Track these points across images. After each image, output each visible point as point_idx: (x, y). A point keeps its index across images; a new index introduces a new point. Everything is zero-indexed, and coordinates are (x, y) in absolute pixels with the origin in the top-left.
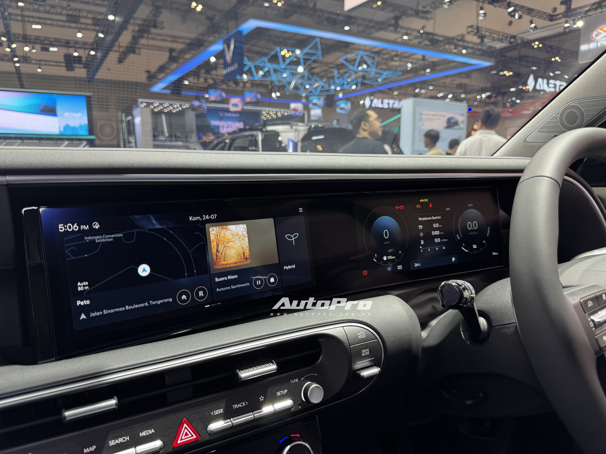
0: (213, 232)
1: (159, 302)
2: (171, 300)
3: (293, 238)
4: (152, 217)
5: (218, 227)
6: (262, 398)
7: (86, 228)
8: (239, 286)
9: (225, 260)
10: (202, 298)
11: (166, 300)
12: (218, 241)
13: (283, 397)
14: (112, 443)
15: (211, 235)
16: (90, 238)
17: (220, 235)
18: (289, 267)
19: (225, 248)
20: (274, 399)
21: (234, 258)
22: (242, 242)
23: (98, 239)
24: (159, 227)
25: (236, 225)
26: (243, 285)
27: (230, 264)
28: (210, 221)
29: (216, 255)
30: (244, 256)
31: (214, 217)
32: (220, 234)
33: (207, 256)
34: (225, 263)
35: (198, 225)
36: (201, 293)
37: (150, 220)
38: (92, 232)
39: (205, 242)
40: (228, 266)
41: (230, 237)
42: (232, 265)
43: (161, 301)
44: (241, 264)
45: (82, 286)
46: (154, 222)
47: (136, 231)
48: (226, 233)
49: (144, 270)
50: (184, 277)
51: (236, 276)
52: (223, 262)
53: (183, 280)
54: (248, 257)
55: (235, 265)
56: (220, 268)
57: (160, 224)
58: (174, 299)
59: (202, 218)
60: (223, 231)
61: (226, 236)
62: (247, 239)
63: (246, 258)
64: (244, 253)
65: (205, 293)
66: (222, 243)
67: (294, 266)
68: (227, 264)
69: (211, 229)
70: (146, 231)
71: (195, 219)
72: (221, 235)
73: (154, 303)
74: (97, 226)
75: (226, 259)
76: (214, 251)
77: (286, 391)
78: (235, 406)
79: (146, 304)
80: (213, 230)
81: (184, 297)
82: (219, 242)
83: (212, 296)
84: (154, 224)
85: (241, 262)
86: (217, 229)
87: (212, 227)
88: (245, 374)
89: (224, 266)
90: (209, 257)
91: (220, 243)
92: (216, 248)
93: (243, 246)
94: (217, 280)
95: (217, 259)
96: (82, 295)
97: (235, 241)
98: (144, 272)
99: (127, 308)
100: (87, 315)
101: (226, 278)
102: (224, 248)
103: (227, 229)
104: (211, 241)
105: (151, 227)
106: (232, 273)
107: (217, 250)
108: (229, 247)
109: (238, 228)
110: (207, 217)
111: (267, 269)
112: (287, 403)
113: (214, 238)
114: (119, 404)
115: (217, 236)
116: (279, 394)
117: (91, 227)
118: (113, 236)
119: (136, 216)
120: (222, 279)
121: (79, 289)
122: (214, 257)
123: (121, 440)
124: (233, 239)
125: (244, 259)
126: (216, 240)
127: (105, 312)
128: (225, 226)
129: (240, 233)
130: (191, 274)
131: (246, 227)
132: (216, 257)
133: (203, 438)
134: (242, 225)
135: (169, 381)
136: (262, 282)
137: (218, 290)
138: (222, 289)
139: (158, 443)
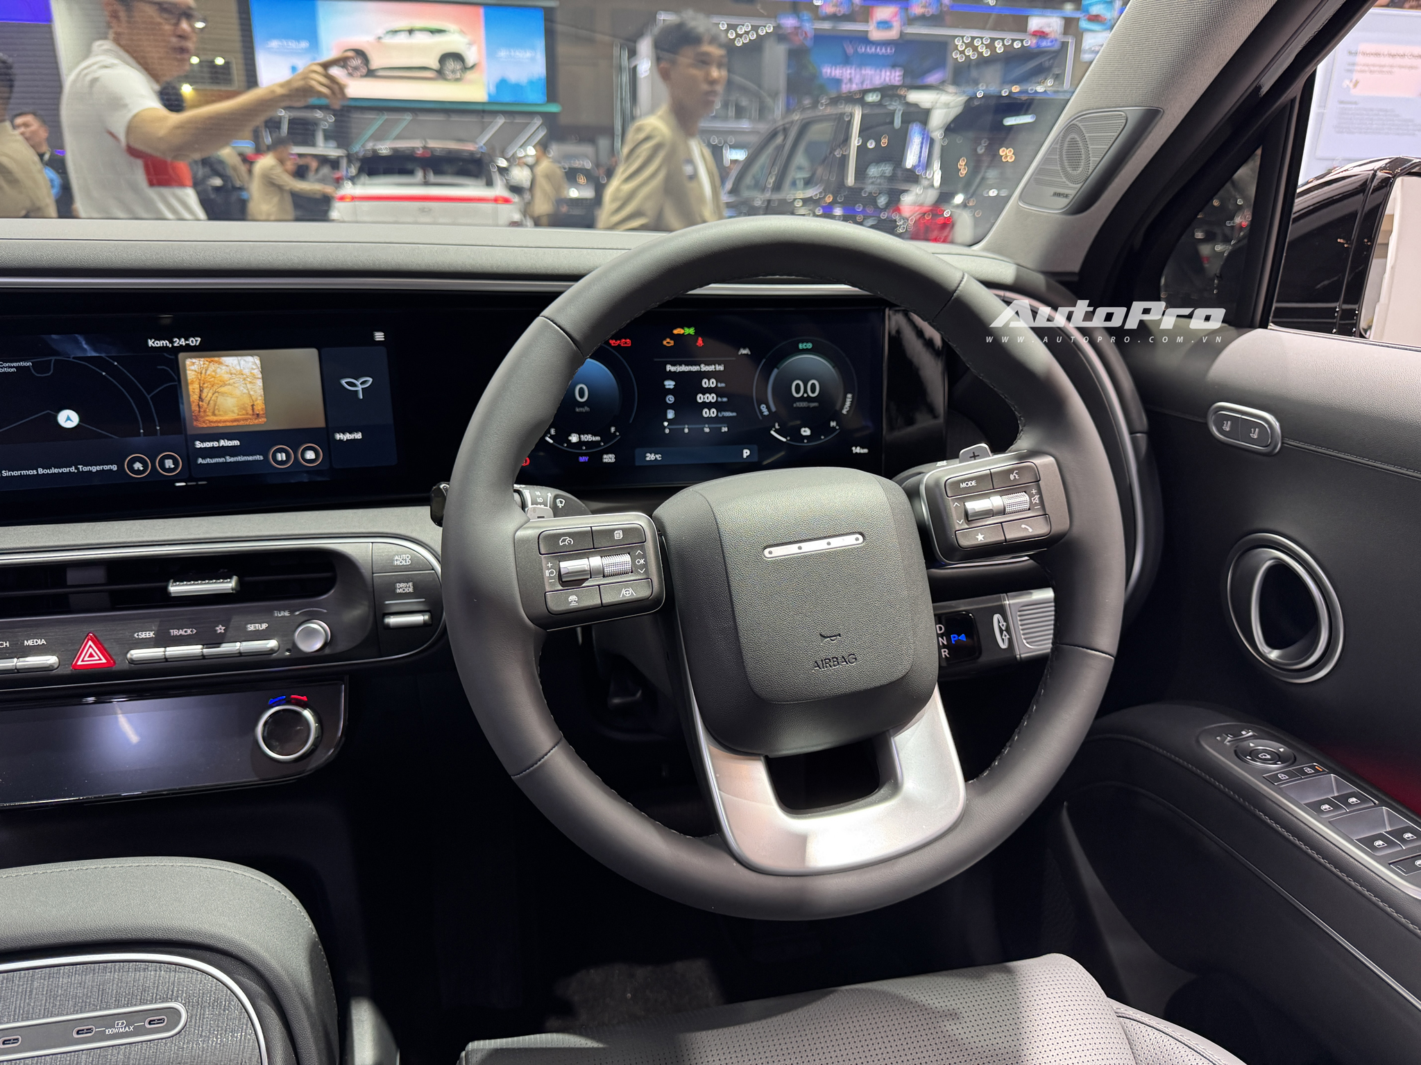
0: (193, 368)
1: (94, 469)
2: (114, 468)
3: (361, 385)
4: (81, 339)
5: (202, 359)
6: (220, 628)
8: (241, 458)
9: (214, 414)
10: (170, 470)
11: (106, 467)
12: (202, 382)
13: (258, 635)
15: (188, 372)
17: (206, 373)
18: (348, 436)
19: (216, 394)
20: (243, 635)
21: (233, 412)
22: (249, 386)
24: (94, 354)
25: (239, 358)
26: (251, 458)
27: (225, 421)
28: (188, 349)
29: (199, 405)
30: (253, 410)
31: (195, 341)
32: (206, 370)
33: (181, 406)
34: (215, 418)
35: (165, 354)
36: (169, 463)
37: (77, 343)
39: (177, 383)
40: (220, 425)
41: (226, 377)
42: (228, 424)
43: (99, 468)
44: (248, 423)
46: (85, 346)
47: (53, 358)
48: (218, 370)
49: (68, 419)
50: (139, 435)
51: (237, 443)
52: (212, 417)
53: (137, 438)
54: (261, 412)
55: (235, 424)
56: (205, 426)
57: (96, 351)
58: (121, 467)
59: (172, 342)
60: (212, 367)
61: (218, 376)
62: (260, 383)
63: (258, 414)
64: (253, 405)
65: (176, 463)
66: (210, 386)
67: (359, 436)
68: (220, 422)
69: (188, 362)
70: (71, 359)
71: (159, 344)
72: (208, 372)
73: (86, 469)
75: (216, 412)
76: (194, 397)
77: (264, 626)
79: (73, 469)
80: (193, 364)
81: (138, 466)
82: (204, 384)
83: (190, 470)
84: (85, 350)
85: (246, 420)
86: (202, 363)
87: (191, 357)
88: (178, 588)
89: (213, 425)
90: (184, 408)
91: (206, 385)
92: (198, 394)
93: (252, 393)
94: (198, 445)
95: (199, 411)
97: (236, 385)
98: (69, 421)
99: (41, 471)
101: (216, 444)
102: (213, 394)
103: (220, 363)
104: (189, 381)
105: (79, 354)
106: (230, 437)
107: (200, 397)
108: (223, 394)
109: (242, 362)
110: (183, 342)
111: (294, 438)
112: (270, 644)
113: (194, 377)
115: (201, 373)
116: (250, 628)
118: (15, 364)
119: (54, 336)
120: (208, 444)
122: (194, 408)
124: (231, 381)
125: (253, 415)
126: (198, 381)
127: (5, 474)
128: (216, 359)
129: (246, 371)
130: (151, 432)
131: (258, 362)
132: (197, 409)
133: (121, 665)
134: (250, 359)
135: (72, 577)
136: (288, 456)
137: (200, 461)
138: (208, 461)
139: (51, 660)
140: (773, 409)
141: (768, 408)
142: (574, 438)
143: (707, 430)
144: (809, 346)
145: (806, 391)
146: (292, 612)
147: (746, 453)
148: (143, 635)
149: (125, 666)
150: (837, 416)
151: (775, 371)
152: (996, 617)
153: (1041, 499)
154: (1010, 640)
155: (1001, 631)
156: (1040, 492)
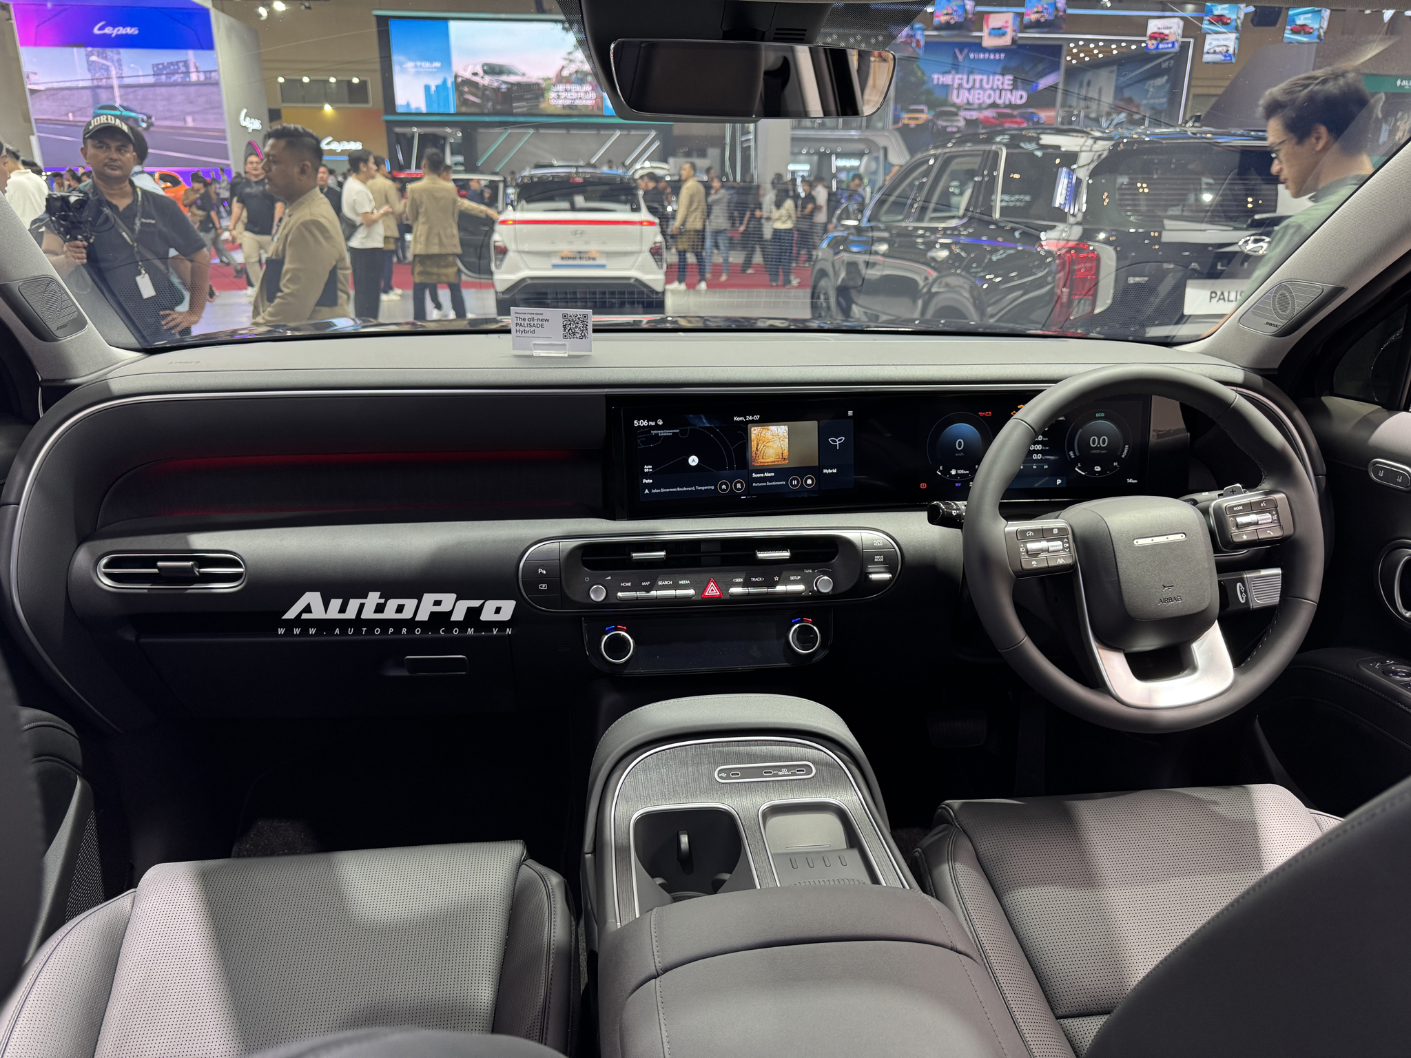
0: (754, 432)
1: (703, 488)
2: (713, 488)
3: (838, 442)
4: (703, 416)
5: (760, 427)
6: (776, 578)
7: (653, 424)
8: (774, 483)
10: (739, 489)
11: (709, 488)
13: (795, 582)
14: (660, 583)
15: (752, 435)
16: (655, 432)
17: (761, 435)
18: (830, 471)
19: (765, 447)
20: (787, 582)
21: (773, 457)
22: (782, 442)
23: (662, 433)
24: (708, 425)
25: (778, 426)
26: (779, 483)
27: (768, 462)
28: (753, 422)
29: (756, 453)
30: (783, 456)
31: (756, 417)
34: (764, 460)
35: (742, 425)
36: (739, 486)
37: (701, 419)
38: (657, 427)
39: (746, 441)
40: (766, 464)
41: (771, 437)
42: (770, 464)
43: (705, 488)
44: (779, 463)
45: (648, 468)
46: (704, 421)
47: (689, 427)
49: (693, 461)
50: (726, 469)
51: (773, 474)
52: (762, 459)
53: (725, 472)
54: (787, 457)
55: (773, 464)
56: (758, 465)
57: (709, 423)
58: (716, 487)
59: (745, 418)
60: (764, 431)
61: (766, 436)
62: (787, 440)
63: (785, 458)
64: (783, 453)
65: (742, 485)
66: (762, 443)
67: (835, 471)
68: (766, 462)
69: (752, 429)
70: (697, 428)
71: (739, 419)
73: (700, 488)
74: (660, 422)
75: (764, 457)
76: (754, 449)
77: (799, 577)
78: (753, 579)
79: (693, 488)
80: (755, 430)
81: (724, 487)
82: (759, 441)
83: (749, 489)
84: (704, 423)
85: (779, 461)
86: (759, 429)
87: (754, 426)
88: (761, 555)
89: (762, 464)
90: (748, 454)
92: (756, 447)
93: (783, 446)
94: (754, 475)
95: (756, 456)
96: (647, 476)
97: (775, 442)
99: (679, 489)
100: (650, 491)
101: (762, 475)
102: (763, 447)
103: (768, 430)
104: (752, 440)
105: (701, 425)
106: (769, 471)
107: (757, 449)
108: (768, 447)
109: (779, 429)
110: (751, 418)
111: (801, 472)
112: (801, 587)
113: (755, 437)
114: (666, 556)
115: (758, 435)
116: (792, 578)
117: (656, 423)
118: (672, 431)
119: (692, 418)
120: (759, 475)
121: (646, 470)
122: (754, 455)
123: (666, 583)
124: (773, 439)
125: (782, 458)
126: (757, 439)
127: (663, 490)
128: (767, 427)
129: (781, 434)
130: (731, 468)
131: (787, 428)
133: (725, 597)
134: (783, 427)
135: (703, 548)
136: (798, 482)
137: (754, 484)
138: (758, 484)
139: (691, 592)
140: (1078, 454)
141: (1074, 453)
142: (953, 472)
143: (1035, 467)
144: (1103, 415)
145: (1099, 443)
146: (813, 570)
147: (1059, 481)
148: (737, 580)
149: (728, 597)
150: (1119, 459)
151: (1080, 431)
152: (1238, 584)
153: (1278, 517)
154: (1247, 598)
155: (1241, 593)
156: (1277, 513)
